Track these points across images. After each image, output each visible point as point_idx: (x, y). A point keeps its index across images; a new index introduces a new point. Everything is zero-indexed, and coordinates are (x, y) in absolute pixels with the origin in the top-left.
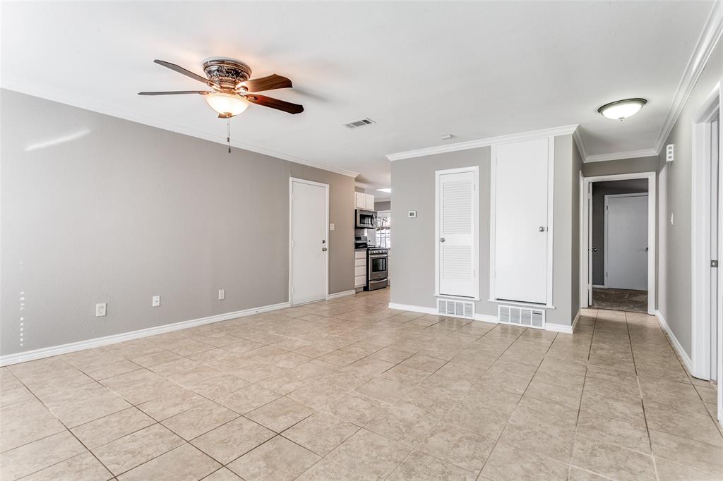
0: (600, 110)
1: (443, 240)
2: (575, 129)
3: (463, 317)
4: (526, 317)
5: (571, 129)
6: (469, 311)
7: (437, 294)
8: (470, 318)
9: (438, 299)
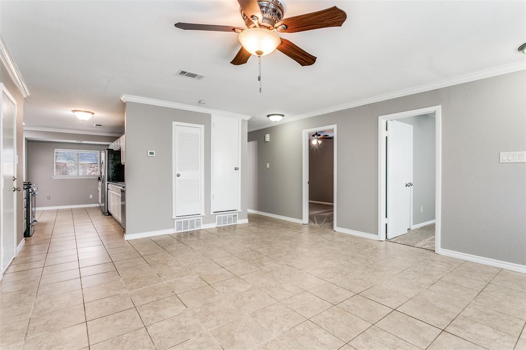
0: (268, 116)
1: (178, 175)
2: (249, 118)
3: (195, 229)
4: (230, 219)
5: (248, 118)
6: (198, 224)
7: (174, 217)
8: (200, 229)
9: (176, 221)
